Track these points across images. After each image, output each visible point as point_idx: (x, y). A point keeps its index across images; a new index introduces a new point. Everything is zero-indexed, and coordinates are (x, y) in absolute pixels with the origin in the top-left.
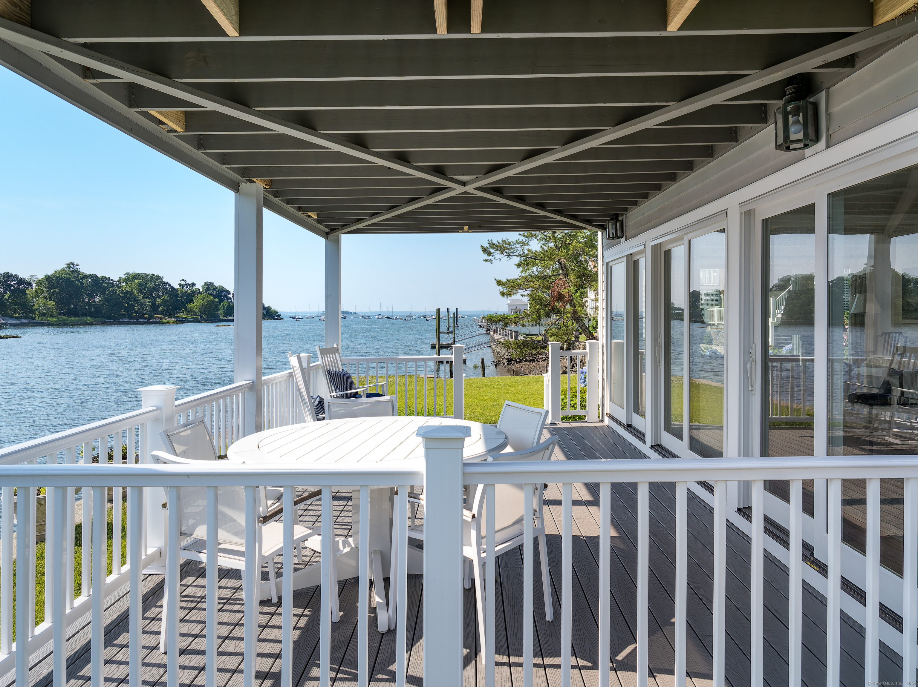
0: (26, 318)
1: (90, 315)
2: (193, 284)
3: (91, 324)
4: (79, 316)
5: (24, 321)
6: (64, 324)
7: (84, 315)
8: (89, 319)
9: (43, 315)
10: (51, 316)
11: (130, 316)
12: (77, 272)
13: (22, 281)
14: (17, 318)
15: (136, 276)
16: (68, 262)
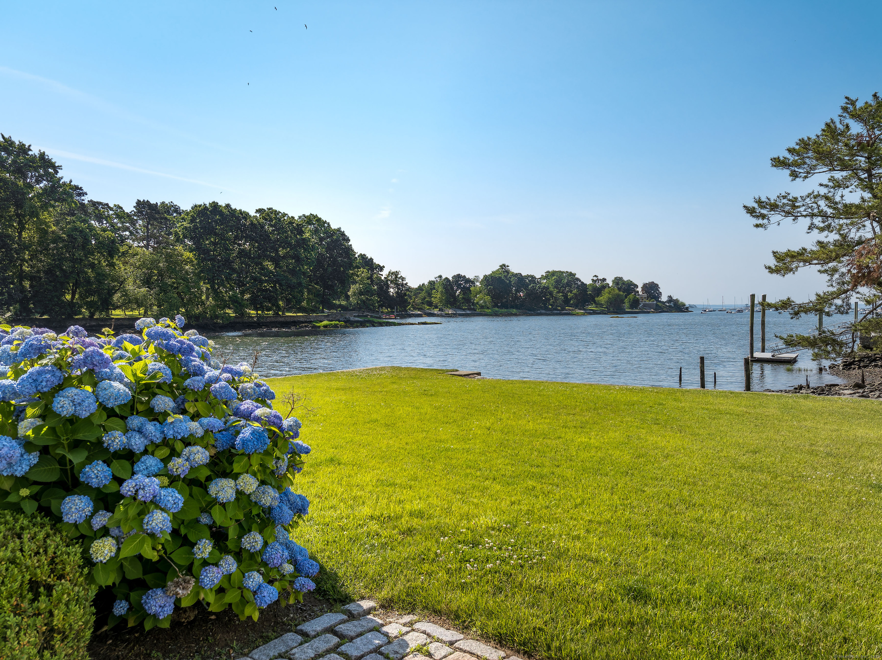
0: (469, 309)
1: (517, 307)
2: (604, 280)
3: (515, 315)
4: (507, 308)
5: (468, 312)
6: (495, 315)
7: (512, 307)
8: (514, 311)
9: (482, 307)
10: (488, 308)
11: (547, 309)
12: (508, 272)
13: (468, 281)
14: (464, 310)
15: (554, 273)
16: (501, 264)
